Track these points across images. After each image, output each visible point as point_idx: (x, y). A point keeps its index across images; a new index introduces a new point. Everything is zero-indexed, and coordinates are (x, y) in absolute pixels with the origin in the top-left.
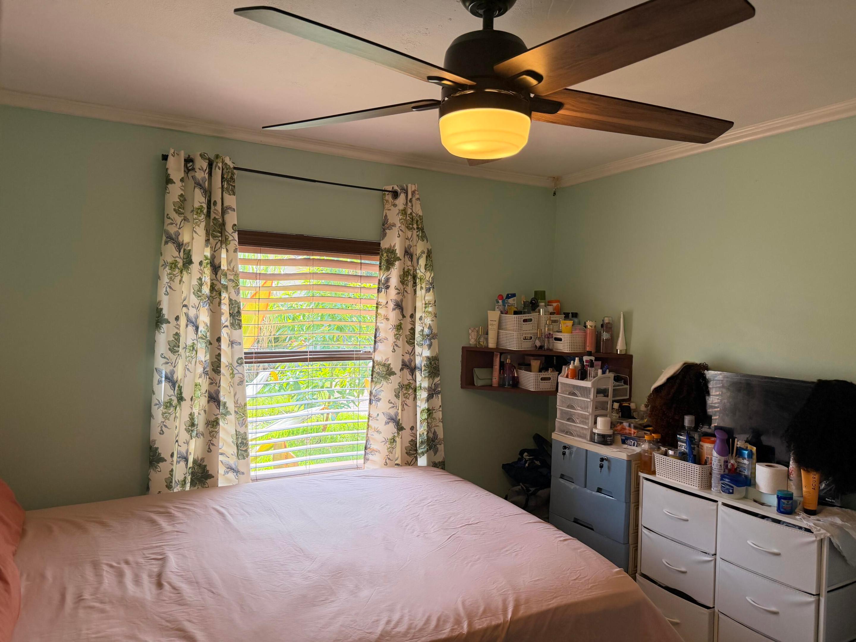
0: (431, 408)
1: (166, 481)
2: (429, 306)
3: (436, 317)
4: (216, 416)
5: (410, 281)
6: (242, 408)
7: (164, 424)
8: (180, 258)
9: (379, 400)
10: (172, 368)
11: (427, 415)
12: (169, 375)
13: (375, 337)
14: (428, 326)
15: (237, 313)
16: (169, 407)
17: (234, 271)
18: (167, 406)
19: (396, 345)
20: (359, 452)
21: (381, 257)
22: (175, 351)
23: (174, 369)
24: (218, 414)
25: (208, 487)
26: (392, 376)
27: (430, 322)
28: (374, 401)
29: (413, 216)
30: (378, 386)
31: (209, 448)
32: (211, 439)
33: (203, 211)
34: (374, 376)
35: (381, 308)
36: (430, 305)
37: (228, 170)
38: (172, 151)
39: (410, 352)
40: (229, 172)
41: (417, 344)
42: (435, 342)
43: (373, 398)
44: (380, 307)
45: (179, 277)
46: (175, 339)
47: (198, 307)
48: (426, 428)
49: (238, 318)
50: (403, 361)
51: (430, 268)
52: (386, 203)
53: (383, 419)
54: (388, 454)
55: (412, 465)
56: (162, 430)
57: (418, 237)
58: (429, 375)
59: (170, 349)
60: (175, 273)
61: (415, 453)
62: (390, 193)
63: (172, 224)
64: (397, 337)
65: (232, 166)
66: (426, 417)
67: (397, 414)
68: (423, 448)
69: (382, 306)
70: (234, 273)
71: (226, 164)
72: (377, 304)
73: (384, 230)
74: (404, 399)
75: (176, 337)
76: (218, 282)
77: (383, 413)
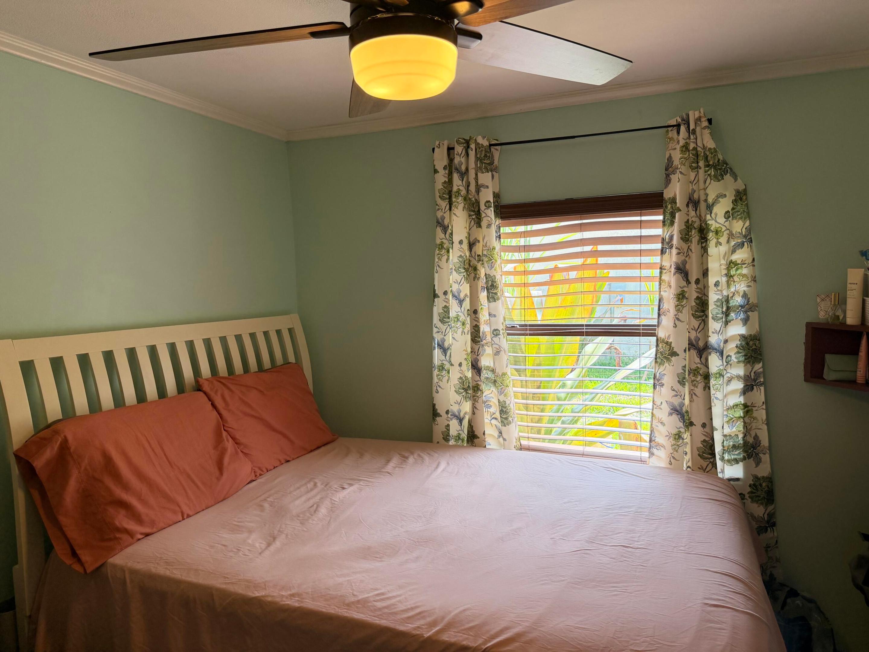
0: (749, 404)
1: (442, 434)
2: (742, 267)
3: (755, 281)
4: (477, 382)
5: (695, 236)
6: (500, 378)
7: (439, 384)
8: (446, 239)
9: (662, 385)
10: (442, 336)
11: (744, 413)
12: (440, 343)
13: (659, 310)
14: (741, 294)
15: (491, 286)
16: (442, 370)
17: (486, 247)
18: (439, 369)
19: (678, 319)
20: (643, 444)
21: (665, 210)
22: (444, 321)
23: (445, 337)
24: (479, 381)
25: (476, 446)
26: (674, 357)
27: (745, 289)
28: (658, 386)
29: (697, 151)
30: (662, 368)
31: (473, 411)
32: (474, 402)
33: (460, 193)
34: (658, 355)
35: (665, 273)
36: (744, 266)
37: (481, 149)
38: (437, 143)
39: (696, 328)
40: (482, 150)
41: (713, 318)
42: (754, 316)
43: (656, 382)
44: (664, 271)
45: (446, 257)
46: (445, 311)
47: (460, 283)
48: (742, 429)
49: (491, 291)
50: (690, 339)
51: (742, 215)
52: (670, 141)
53: (666, 409)
54: (672, 452)
55: (707, 472)
56: (437, 390)
57: (710, 177)
58: (746, 359)
59: (440, 320)
60: (442, 253)
61: (712, 458)
62: (675, 128)
63: (439, 209)
64: (679, 308)
65: (486, 143)
66: (742, 415)
67: (682, 405)
68: (737, 455)
69: (666, 270)
70: (486, 248)
71: (479, 143)
72: (661, 268)
73: (668, 176)
74: (693, 388)
75: (446, 310)
76: (472, 258)
77: (666, 401)
